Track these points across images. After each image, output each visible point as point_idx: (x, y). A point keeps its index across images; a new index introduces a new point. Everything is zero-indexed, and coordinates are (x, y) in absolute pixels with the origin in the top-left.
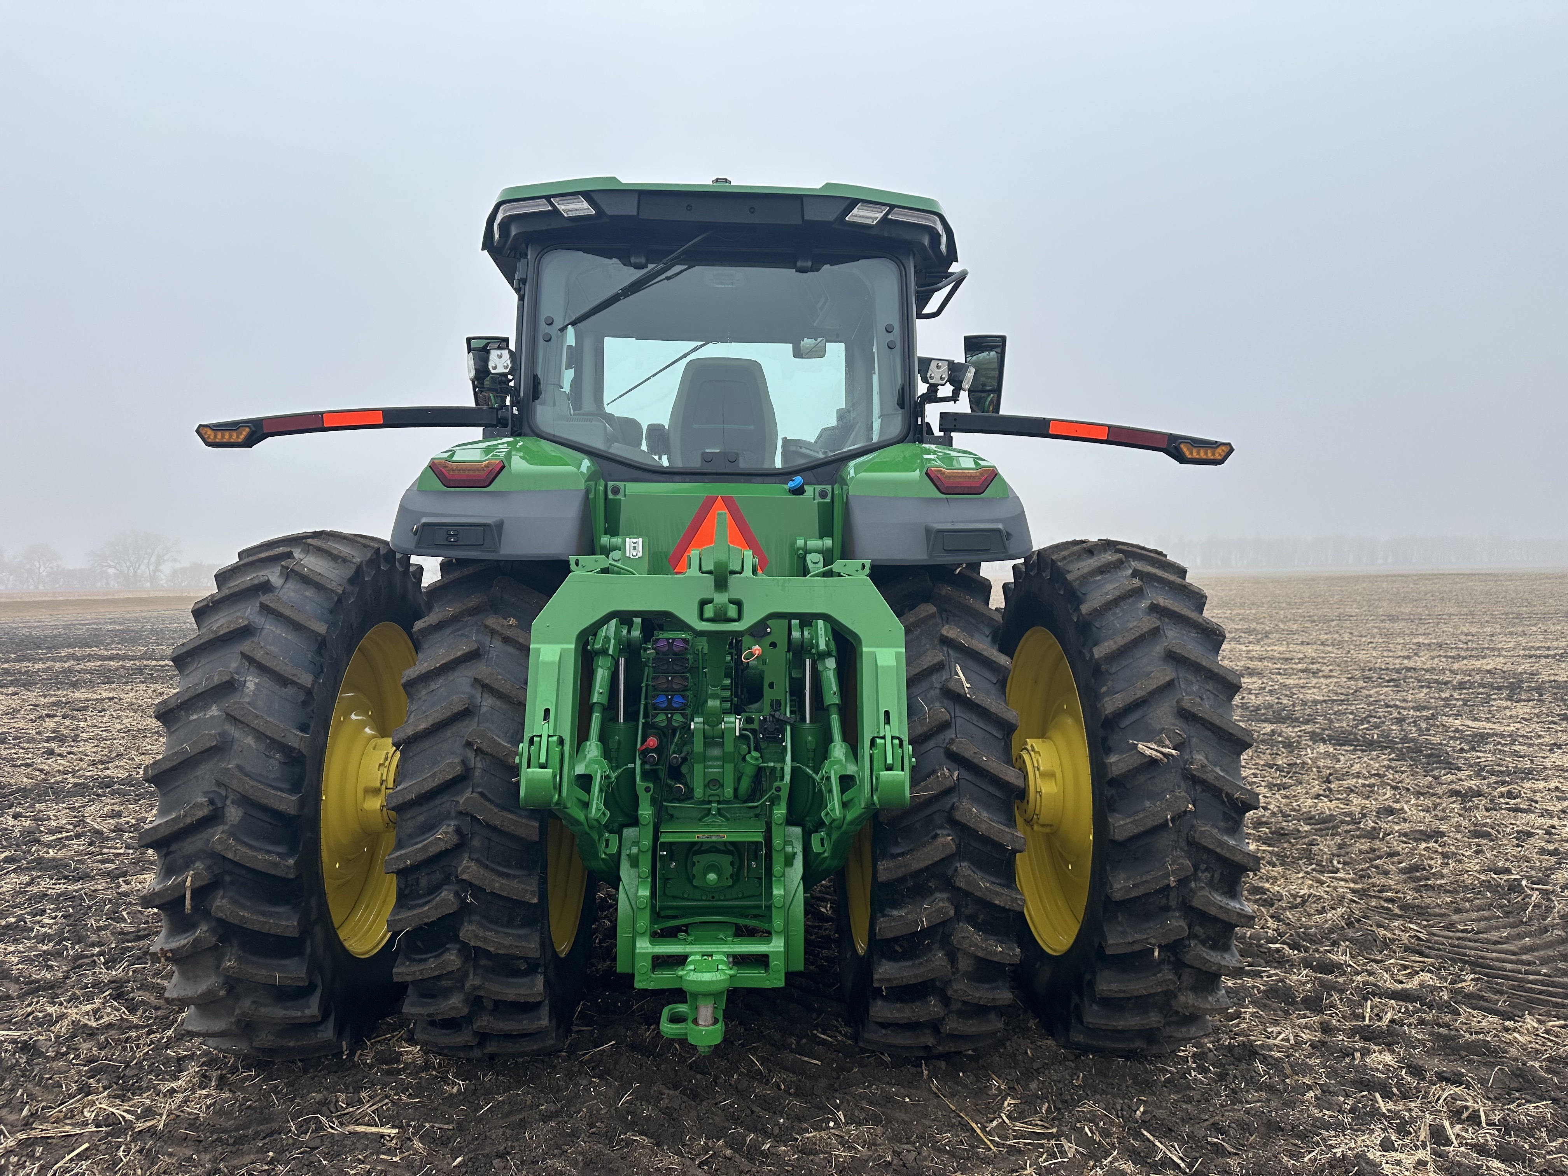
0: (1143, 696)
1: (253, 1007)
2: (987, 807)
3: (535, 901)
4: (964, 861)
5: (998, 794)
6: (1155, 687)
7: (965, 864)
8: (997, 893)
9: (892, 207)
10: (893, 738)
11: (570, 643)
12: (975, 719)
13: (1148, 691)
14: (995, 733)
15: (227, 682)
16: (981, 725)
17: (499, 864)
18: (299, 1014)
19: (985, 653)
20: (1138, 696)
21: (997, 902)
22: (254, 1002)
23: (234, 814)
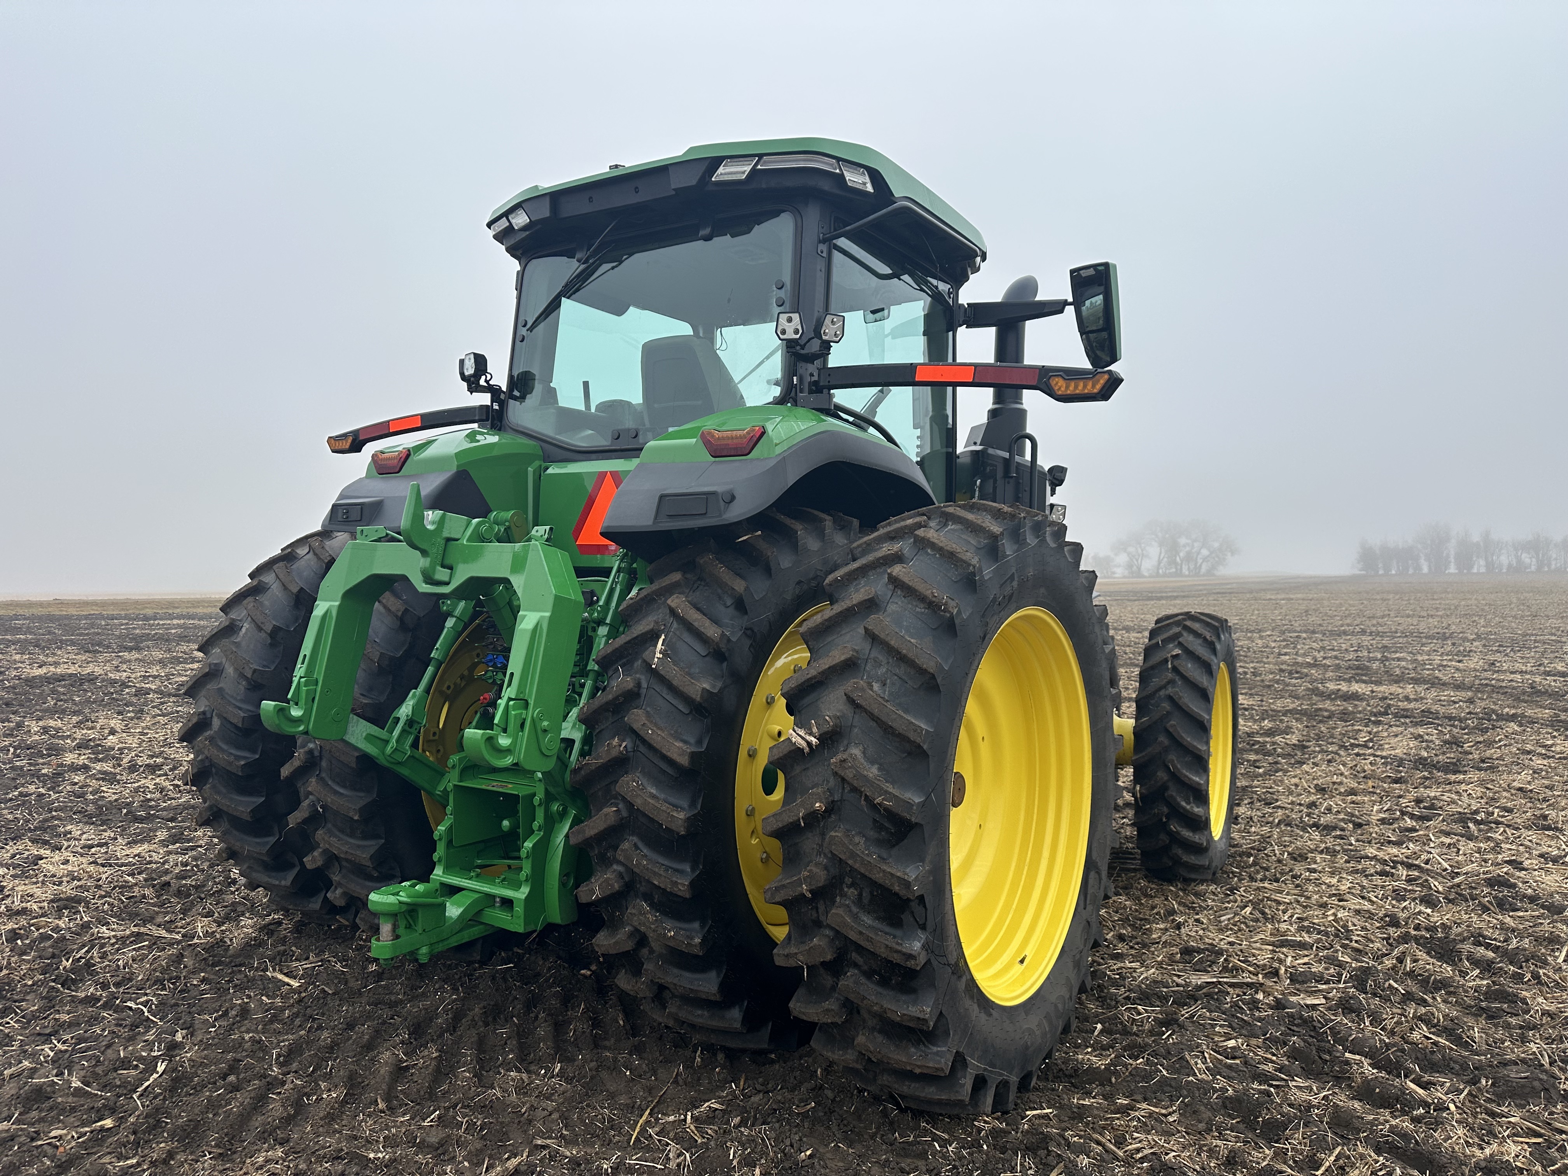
0: (815, 677)
1: (248, 871)
2: (657, 783)
3: (356, 818)
4: (633, 835)
5: (670, 771)
6: (827, 666)
7: (635, 839)
8: (655, 873)
9: (760, 156)
10: (510, 699)
11: (336, 601)
12: (665, 693)
13: (821, 670)
14: (681, 707)
15: (227, 626)
16: (669, 697)
17: (338, 784)
18: (277, 883)
19: (696, 624)
20: (809, 676)
21: (656, 883)
22: (249, 867)
23: (216, 723)
